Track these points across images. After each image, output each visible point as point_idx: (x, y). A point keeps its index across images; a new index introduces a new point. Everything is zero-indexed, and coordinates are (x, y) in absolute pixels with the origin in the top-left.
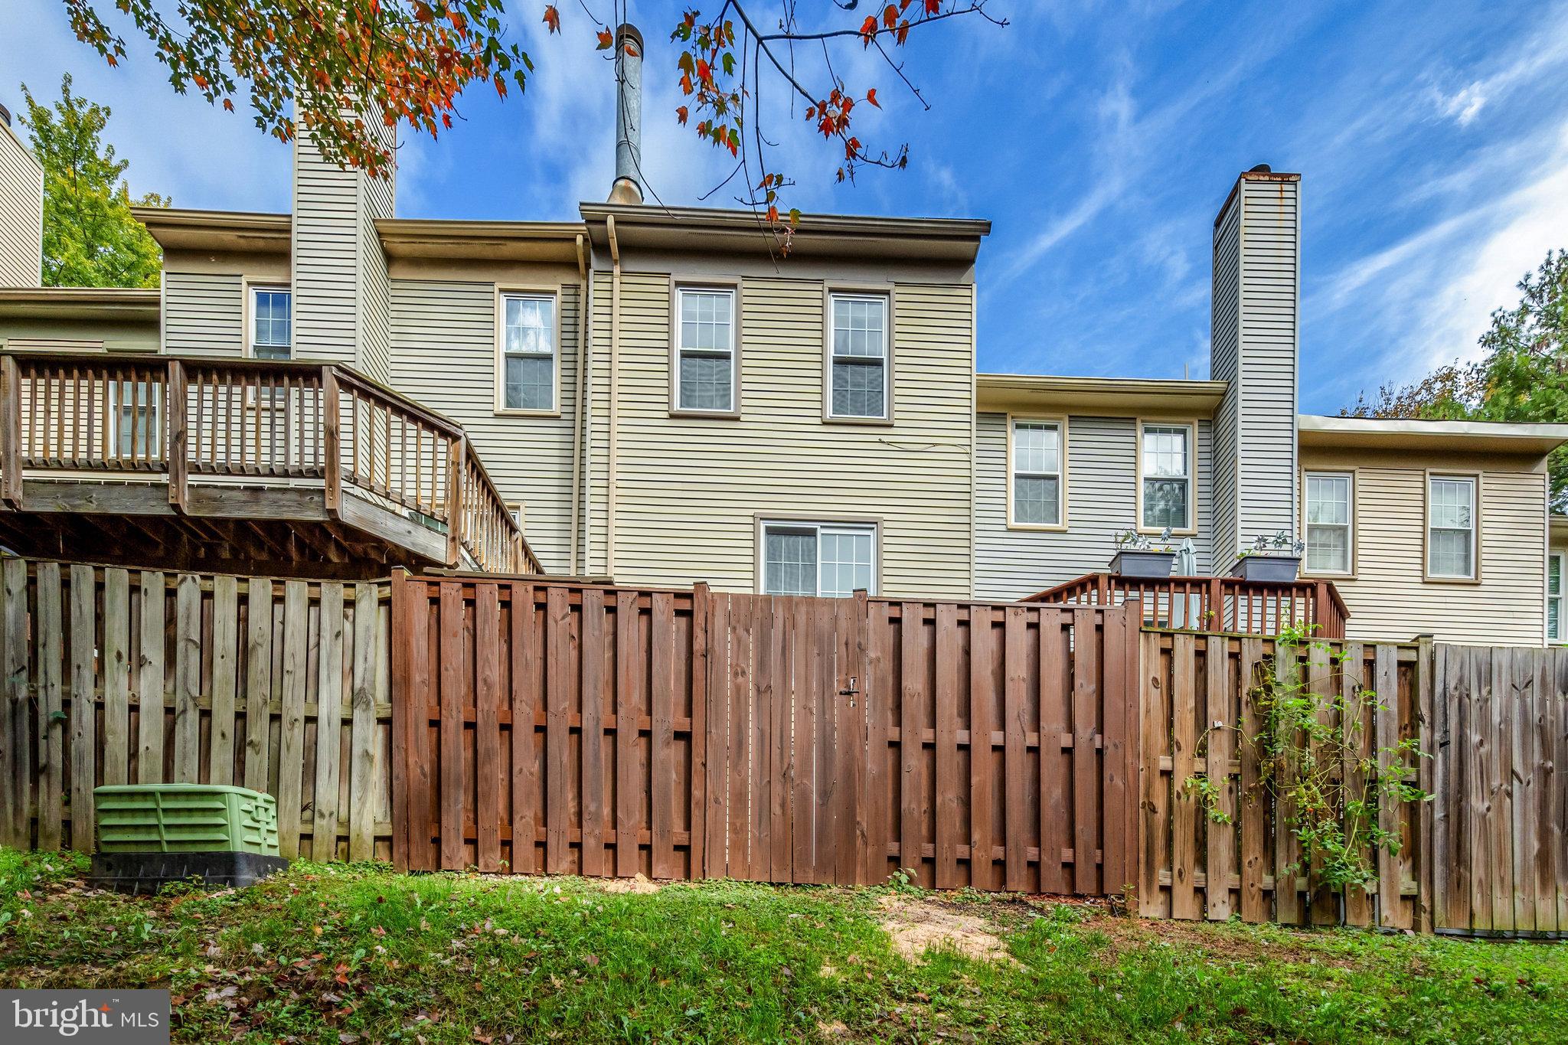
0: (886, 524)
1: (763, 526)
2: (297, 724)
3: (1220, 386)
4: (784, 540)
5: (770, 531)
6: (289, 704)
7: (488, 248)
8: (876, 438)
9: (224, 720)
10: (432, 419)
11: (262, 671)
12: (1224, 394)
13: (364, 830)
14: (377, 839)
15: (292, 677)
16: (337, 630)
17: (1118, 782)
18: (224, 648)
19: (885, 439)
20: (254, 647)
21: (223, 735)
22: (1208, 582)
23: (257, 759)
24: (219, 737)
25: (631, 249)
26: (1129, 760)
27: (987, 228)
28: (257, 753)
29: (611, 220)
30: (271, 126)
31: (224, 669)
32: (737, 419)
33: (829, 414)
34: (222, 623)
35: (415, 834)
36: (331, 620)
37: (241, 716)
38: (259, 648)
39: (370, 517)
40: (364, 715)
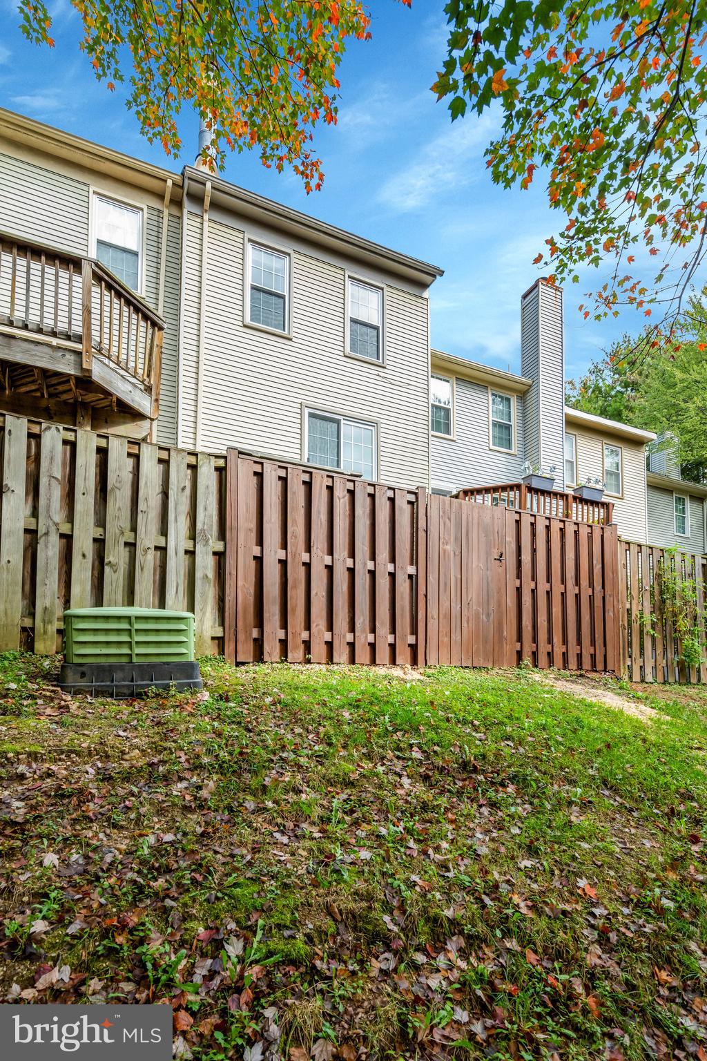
0: (383, 425)
1: (307, 411)
2: (149, 552)
3: (529, 382)
4: (318, 422)
5: (311, 415)
6: (143, 536)
7: (88, 159)
8: (376, 373)
9: (84, 544)
10: (149, 313)
11: (119, 509)
12: (530, 386)
13: (205, 632)
14: (213, 638)
15: (145, 515)
16: (182, 485)
17: (611, 614)
18: (85, 487)
19: (381, 374)
20: (112, 490)
21: (84, 556)
22: (567, 496)
23: (115, 576)
24: (80, 557)
25: (216, 206)
26: (616, 603)
27: (442, 273)
28: (115, 572)
29: (209, 185)
30: (134, 108)
31: (85, 503)
32: (291, 340)
33: (348, 350)
34: (83, 468)
35: (241, 637)
36: (178, 477)
37: (100, 543)
38: (118, 492)
39: (108, 377)
40: (204, 549)
